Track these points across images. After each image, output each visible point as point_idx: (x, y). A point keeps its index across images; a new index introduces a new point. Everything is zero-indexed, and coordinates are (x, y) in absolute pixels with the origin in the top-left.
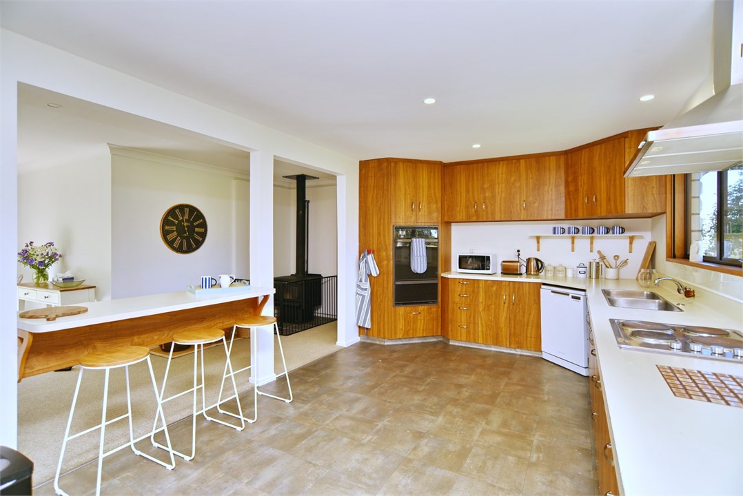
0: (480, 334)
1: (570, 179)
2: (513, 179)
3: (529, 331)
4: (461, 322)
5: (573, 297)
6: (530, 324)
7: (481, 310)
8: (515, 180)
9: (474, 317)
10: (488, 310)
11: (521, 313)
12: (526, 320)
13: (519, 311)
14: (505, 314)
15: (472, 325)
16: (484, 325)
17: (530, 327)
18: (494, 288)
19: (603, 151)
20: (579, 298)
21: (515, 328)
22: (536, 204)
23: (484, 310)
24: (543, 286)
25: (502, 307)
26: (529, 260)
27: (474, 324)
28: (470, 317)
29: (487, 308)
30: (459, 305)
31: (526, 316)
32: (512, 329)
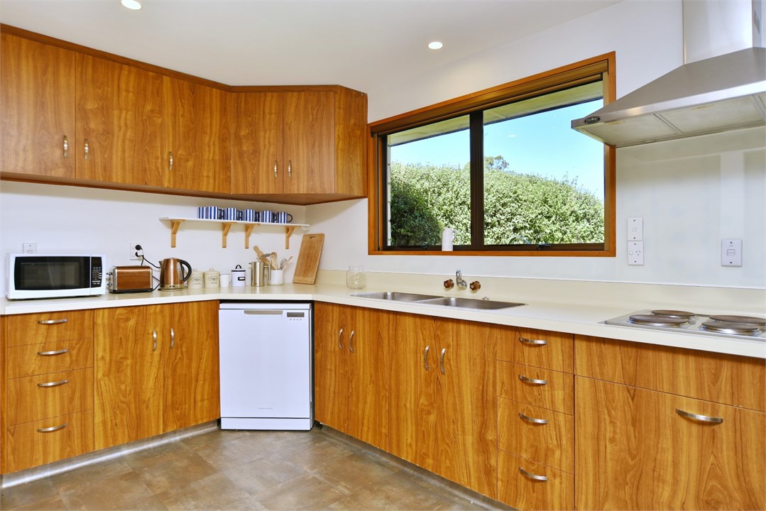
0: (99, 430)
1: (243, 133)
2: (149, 107)
3: (199, 390)
4: (45, 418)
5: (289, 315)
6: (201, 377)
7: (100, 375)
8: (152, 111)
9: (83, 397)
10: (118, 371)
11: (185, 361)
12: (193, 371)
13: (181, 359)
14: (154, 370)
15: (76, 417)
16: (108, 407)
17: (201, 383)
18: (132, 323)
19: (302, 102)
20: (302, 315)
21: (174, 393)
22: (190, 164)
23: (107, 374)
24: (222, 306)
25: (148, 358)
26: (165, 265)
27: (83, 410)
28: (71, 399)
29: (116, 367)
30: (37, 380)
31: (194, 365)
32: (170, 396)
